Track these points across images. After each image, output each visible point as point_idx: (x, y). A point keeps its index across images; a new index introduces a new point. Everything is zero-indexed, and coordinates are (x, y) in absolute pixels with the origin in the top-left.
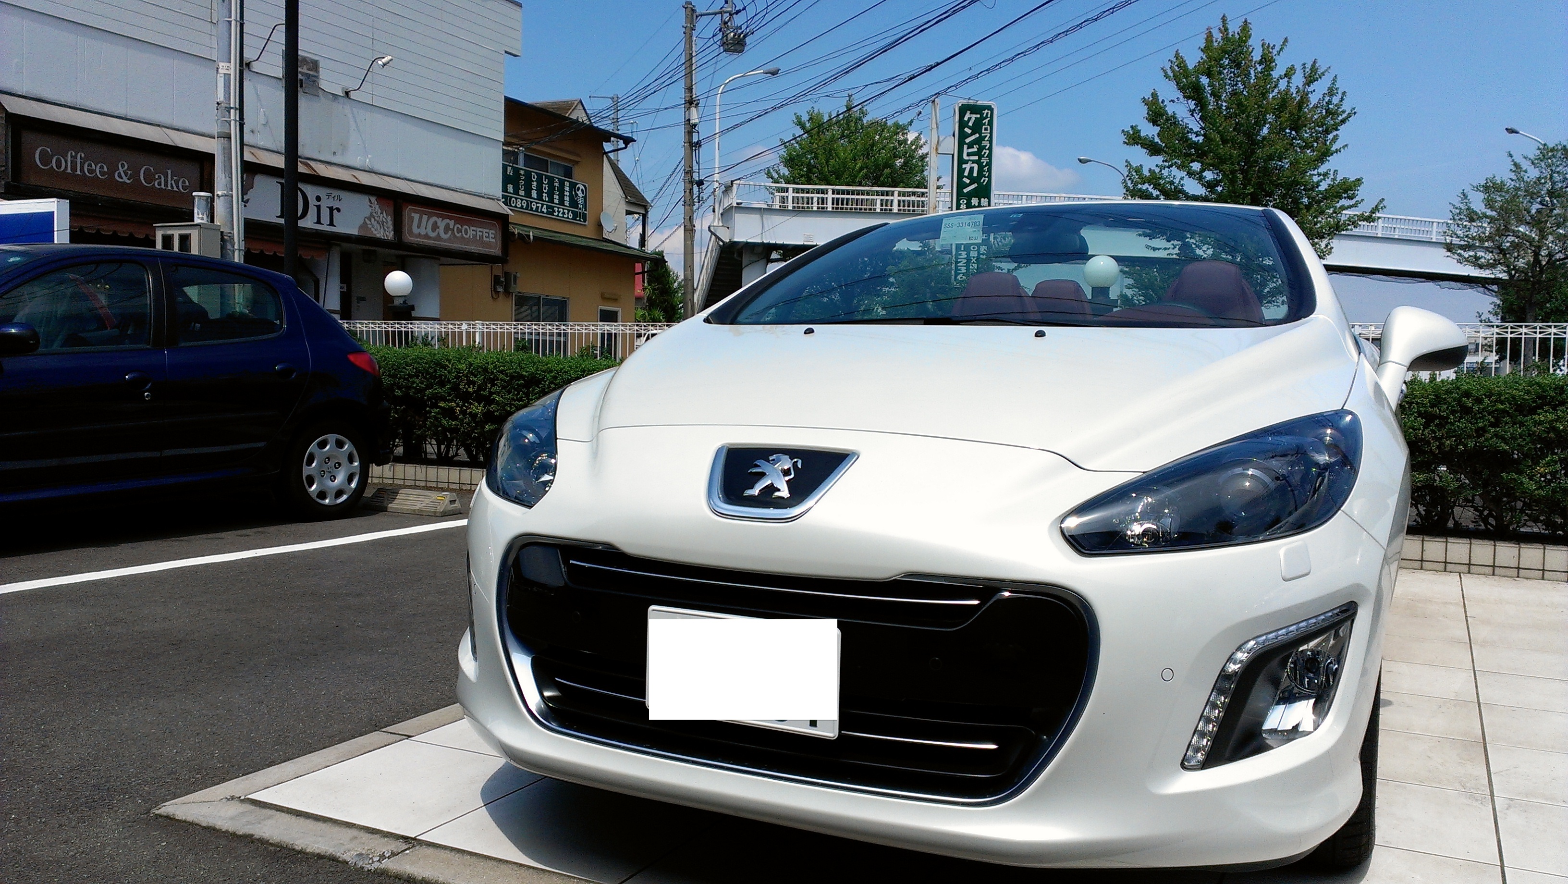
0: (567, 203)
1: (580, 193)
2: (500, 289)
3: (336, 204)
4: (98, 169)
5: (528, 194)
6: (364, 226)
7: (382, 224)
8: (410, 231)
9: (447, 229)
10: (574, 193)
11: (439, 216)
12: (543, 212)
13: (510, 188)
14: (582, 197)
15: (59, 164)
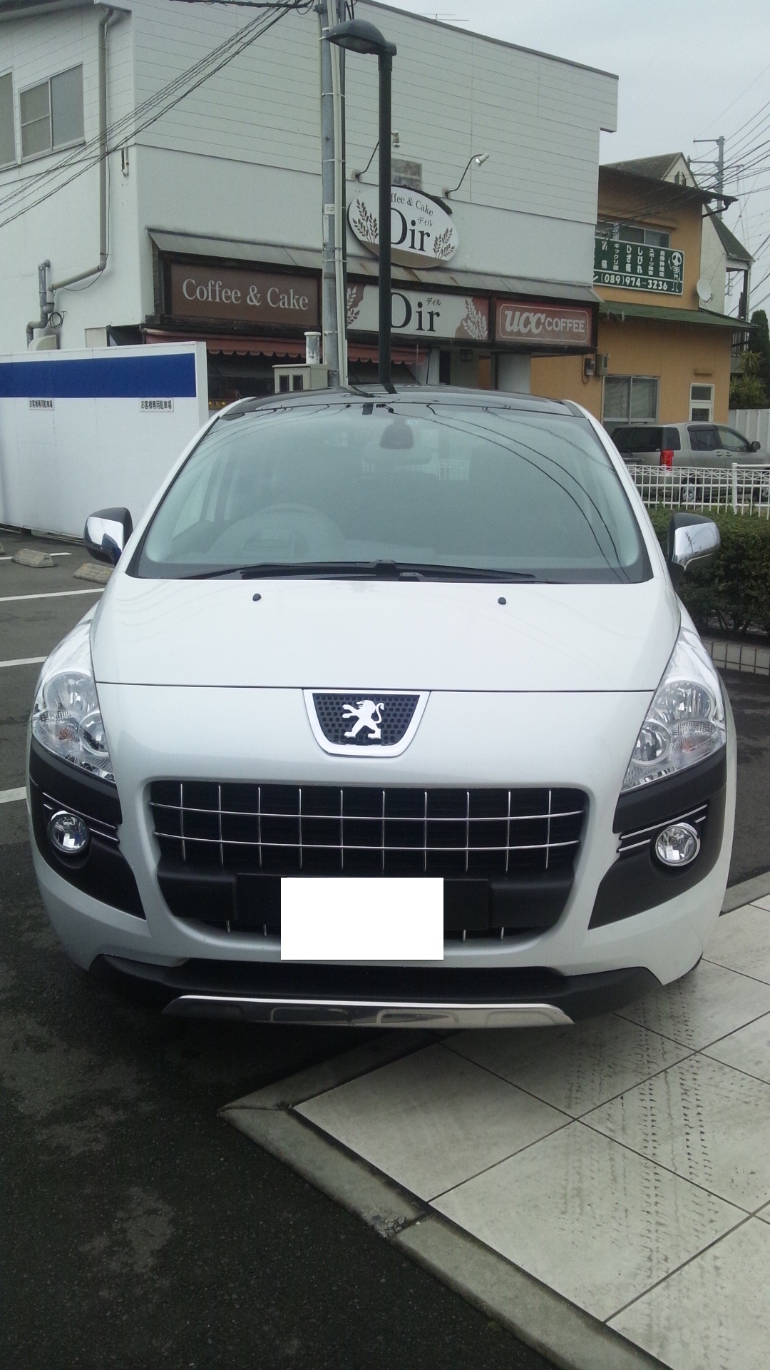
0: (662, 274)
1: (676, 262)
2: (590, 373)
3: (435, 309)
4: (234, 295)
5: (622, 269)
6: (461, 329)
7: (477, 324)
8: (503, 328)
9: (538, 323)
10: (669, 262)
11: (530, 311)
12: (637, 286)
13: (604, 264)
14: (679, 266)
15: (202, 295)
